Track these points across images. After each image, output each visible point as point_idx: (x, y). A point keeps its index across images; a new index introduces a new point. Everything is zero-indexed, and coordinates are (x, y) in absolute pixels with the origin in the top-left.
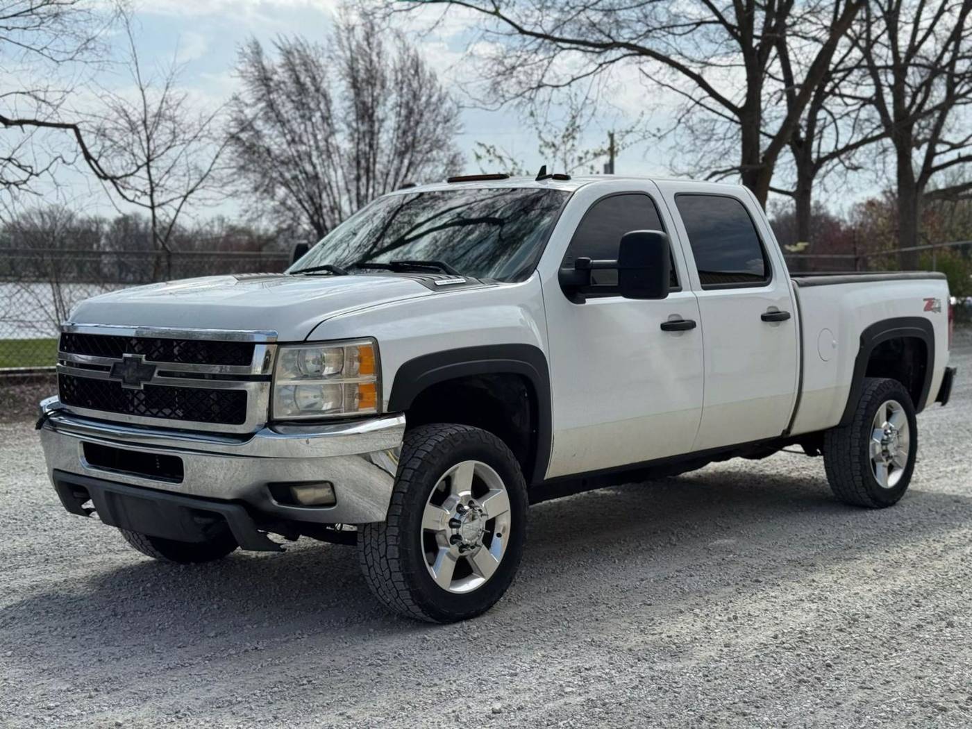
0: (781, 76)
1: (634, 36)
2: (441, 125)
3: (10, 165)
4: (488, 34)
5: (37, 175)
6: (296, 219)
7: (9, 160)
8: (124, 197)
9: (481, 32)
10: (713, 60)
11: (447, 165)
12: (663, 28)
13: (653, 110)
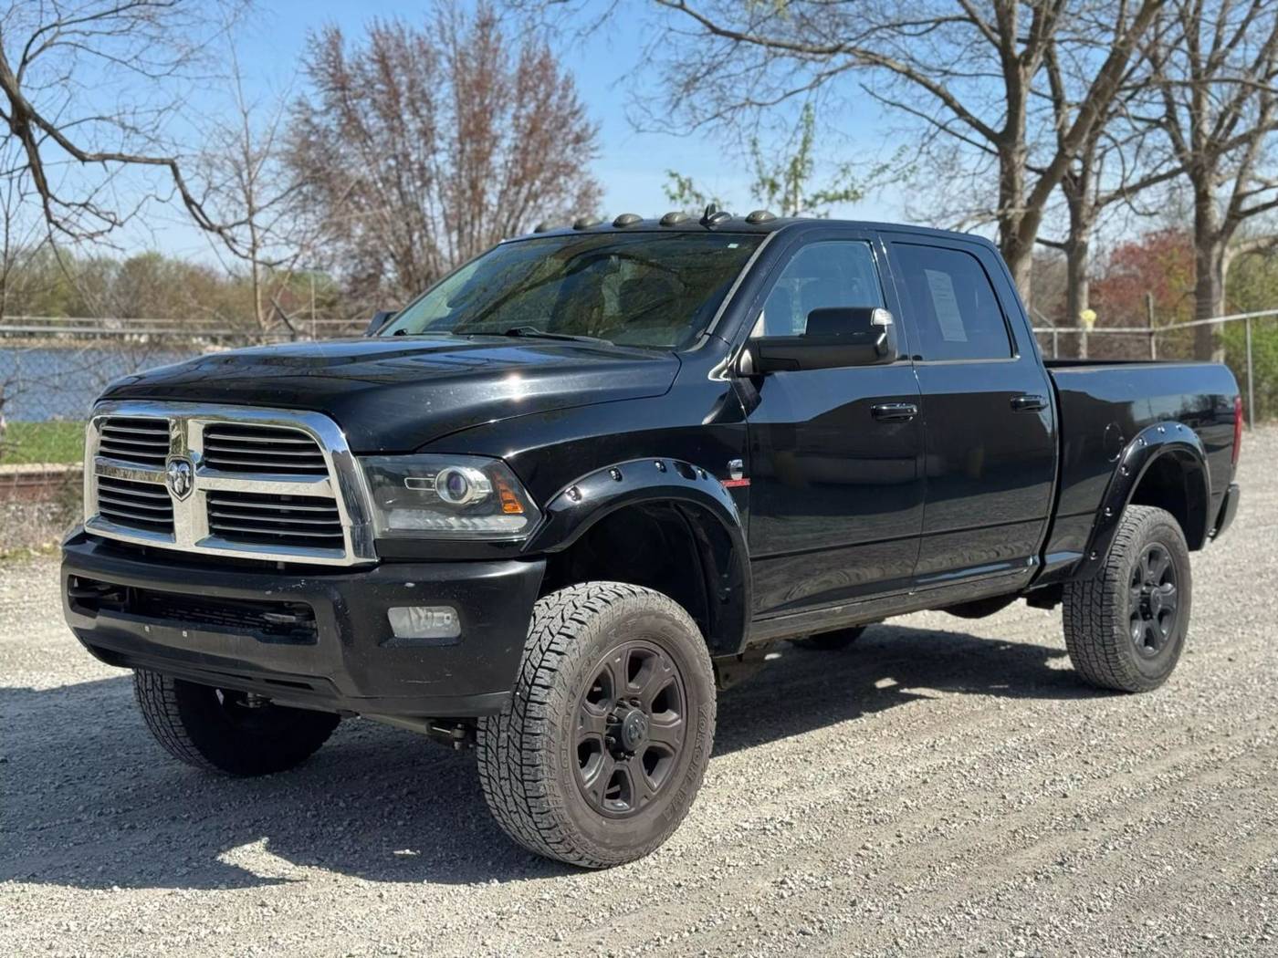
0: (1048, 91)
1: (853, 36)
2: (570, 147)
3: (87, 213)
4: (672, 33)
5: (121, 225)
6: (379, 265)
7: (85, 205)
8: (236, 252)
9: (662, 32)
10: (956, 68)
11: (578, 197)
12: (891, 26)
13: (887, 135)
